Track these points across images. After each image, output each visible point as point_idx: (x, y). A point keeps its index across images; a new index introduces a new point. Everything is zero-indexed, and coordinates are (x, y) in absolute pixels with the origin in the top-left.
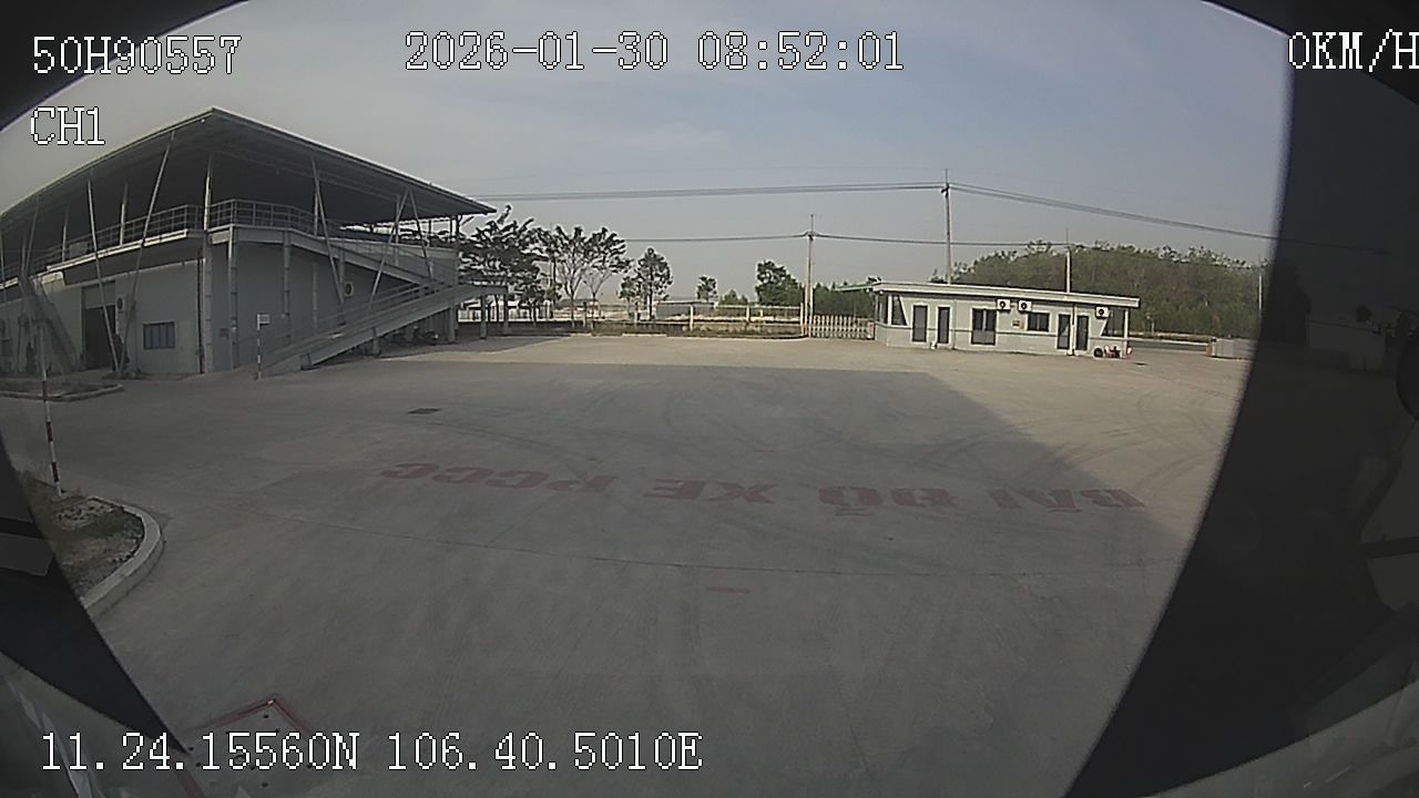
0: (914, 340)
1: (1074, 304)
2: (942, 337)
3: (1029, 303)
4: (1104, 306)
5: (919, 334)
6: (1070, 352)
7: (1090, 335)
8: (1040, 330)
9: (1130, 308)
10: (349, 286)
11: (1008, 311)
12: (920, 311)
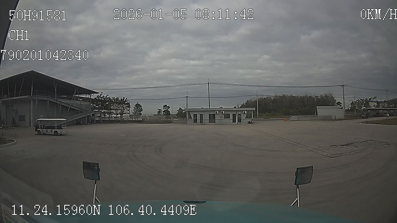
0: (194, 123)
1: (237, 111)
2: (201, 122)
3: (224, 112)
4: (245, 111)
5: (195, 121)
6: (236, 123)
7: (242, 118)
8: (228, 118)
9: (253, 111)
10: (63, 110)
11: (218, 114)
12: (195, 116)
